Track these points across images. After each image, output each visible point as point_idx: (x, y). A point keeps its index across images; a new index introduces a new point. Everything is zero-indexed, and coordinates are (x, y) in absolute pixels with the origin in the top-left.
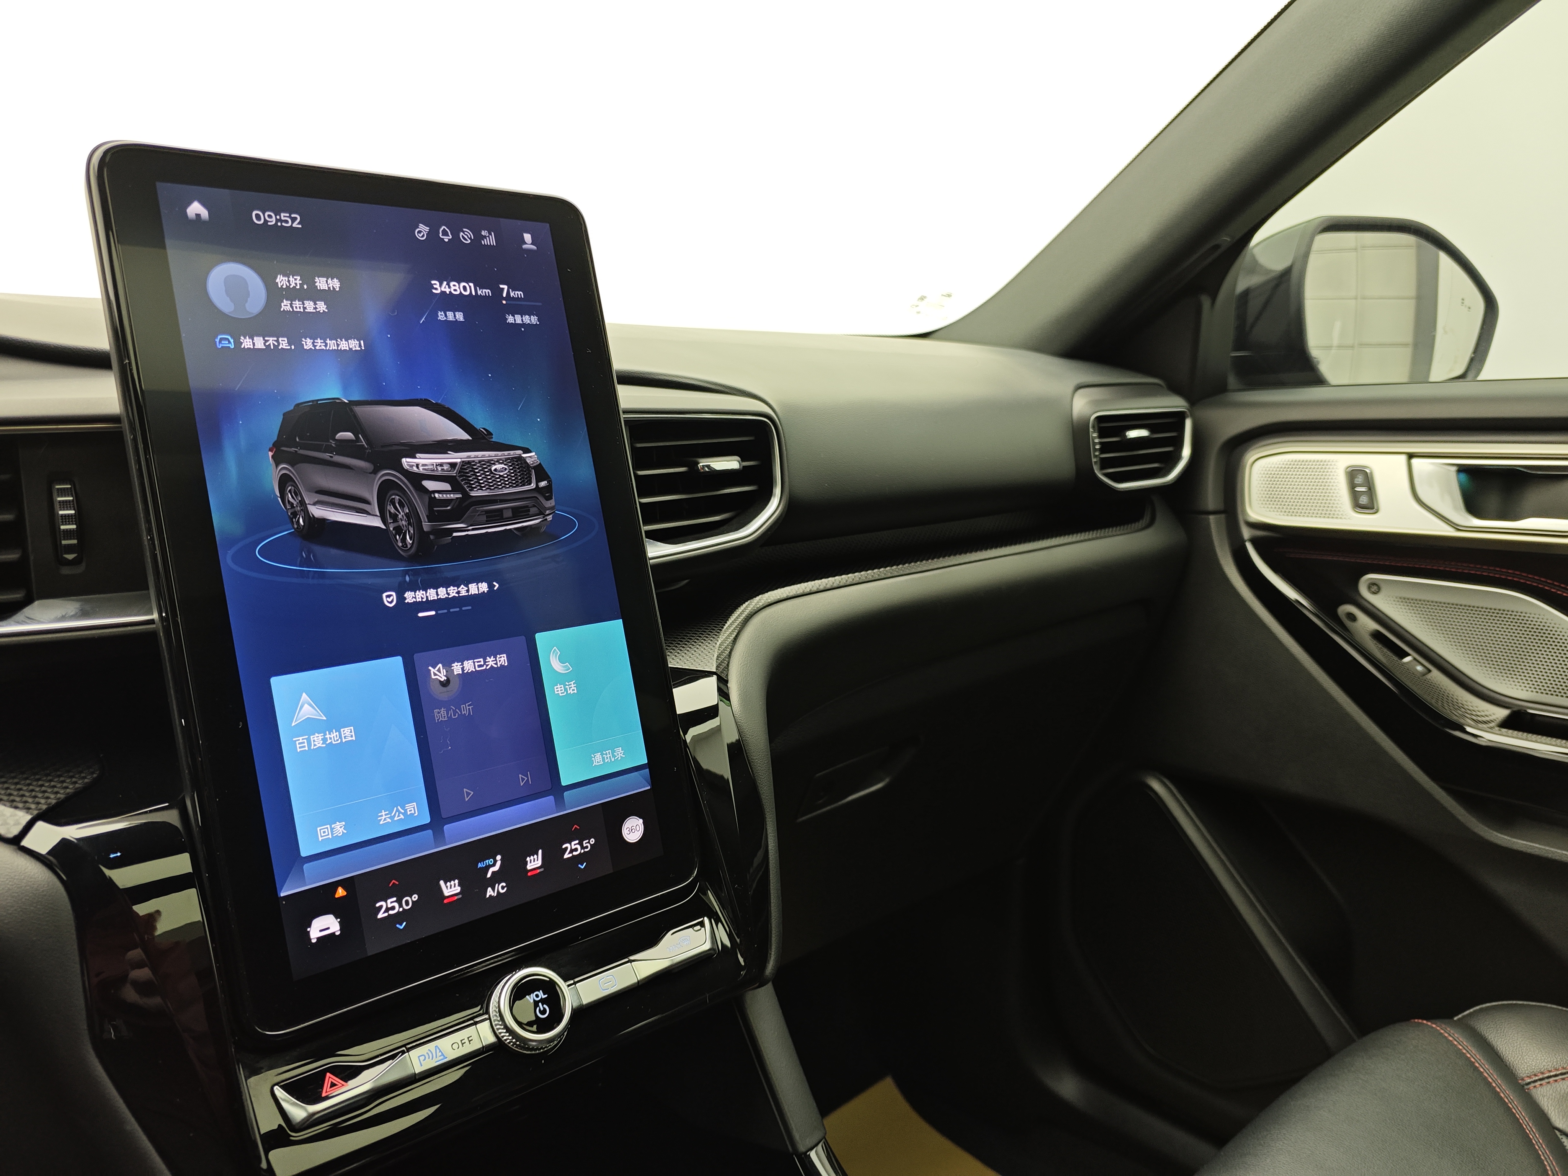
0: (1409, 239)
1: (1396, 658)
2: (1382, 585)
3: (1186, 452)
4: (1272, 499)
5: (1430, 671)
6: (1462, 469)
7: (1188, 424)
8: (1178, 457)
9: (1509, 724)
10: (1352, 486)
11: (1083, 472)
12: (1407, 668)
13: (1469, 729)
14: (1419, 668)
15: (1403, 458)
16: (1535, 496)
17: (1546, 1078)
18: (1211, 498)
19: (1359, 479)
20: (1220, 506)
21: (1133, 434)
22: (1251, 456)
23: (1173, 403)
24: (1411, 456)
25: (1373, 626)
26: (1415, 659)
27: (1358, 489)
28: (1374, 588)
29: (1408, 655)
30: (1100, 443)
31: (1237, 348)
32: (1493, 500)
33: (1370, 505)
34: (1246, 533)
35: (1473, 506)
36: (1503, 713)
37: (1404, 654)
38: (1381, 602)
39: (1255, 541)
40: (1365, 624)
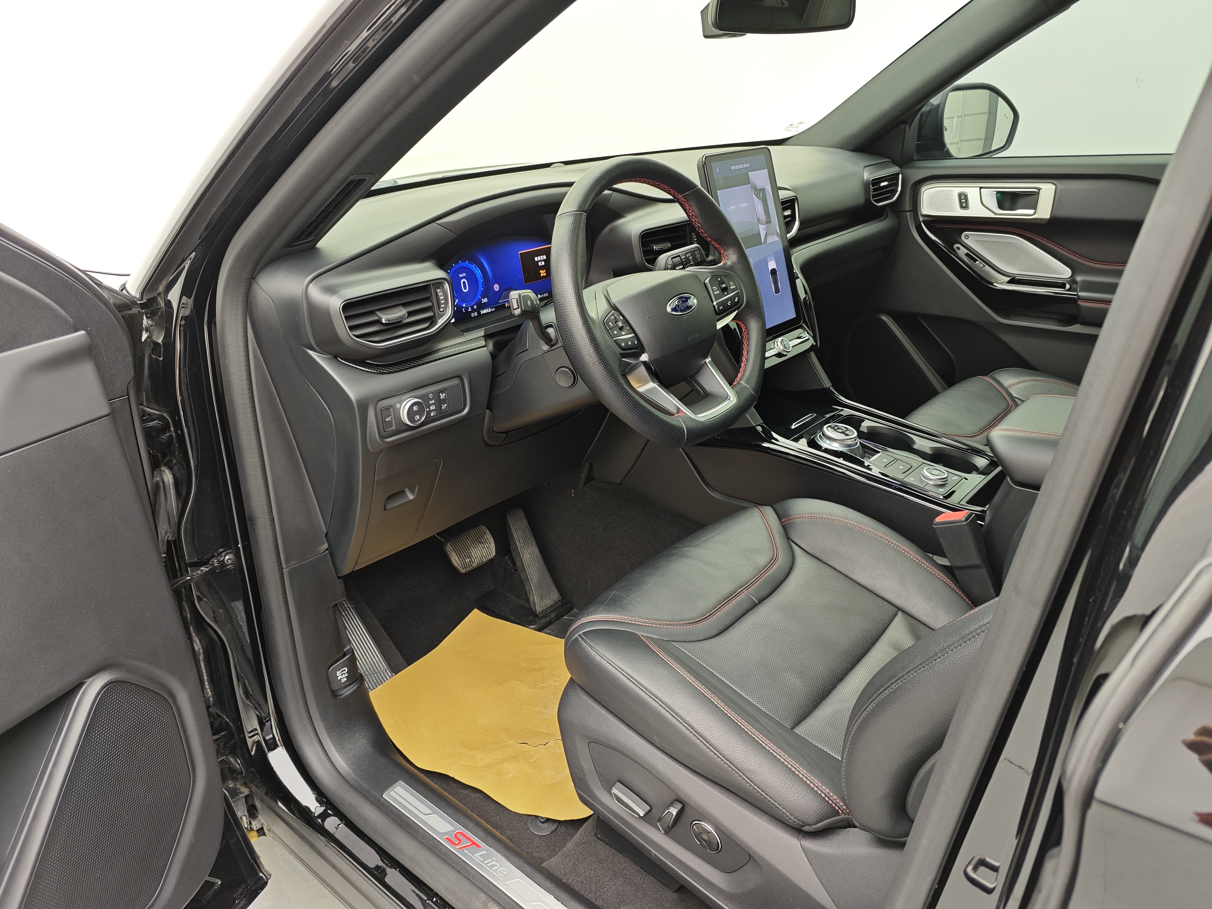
0: (987, 92)
1: (973, 262)
2: (969, 235)
3: (899, 189)
4: (931, 205)
5: (985, 266)
6: (998, 192)
7: (900, 176)
8: (897, 191)
9: (1009, 282)
10: (960, 200)
11: (868, 202)
12: (976, 266)
13: (994, 284)
14: (981, 265)
15: (979, 188)
16: (1021, 201)
17: (1012, 385)
18: (908, 206)
19: (963, 197)
20: (911, 209)
21: (882, 184)
22: (923, 189)
23: (895, 169)
24: (981, 188)
25: (966, 251)
26: (980, 262)
27: (962, 201)
28: (967, 237)
29: (977, 261)
30: (873, 189)
31: (918, 141)
32: (1007, 203)
33: (966, 207)
34: (921, 219)
35: (1001, 206)
36: (1008, 279)
37: (976, 261)
38: (968, 242)
39: (924, 222)
40: (962, 251)
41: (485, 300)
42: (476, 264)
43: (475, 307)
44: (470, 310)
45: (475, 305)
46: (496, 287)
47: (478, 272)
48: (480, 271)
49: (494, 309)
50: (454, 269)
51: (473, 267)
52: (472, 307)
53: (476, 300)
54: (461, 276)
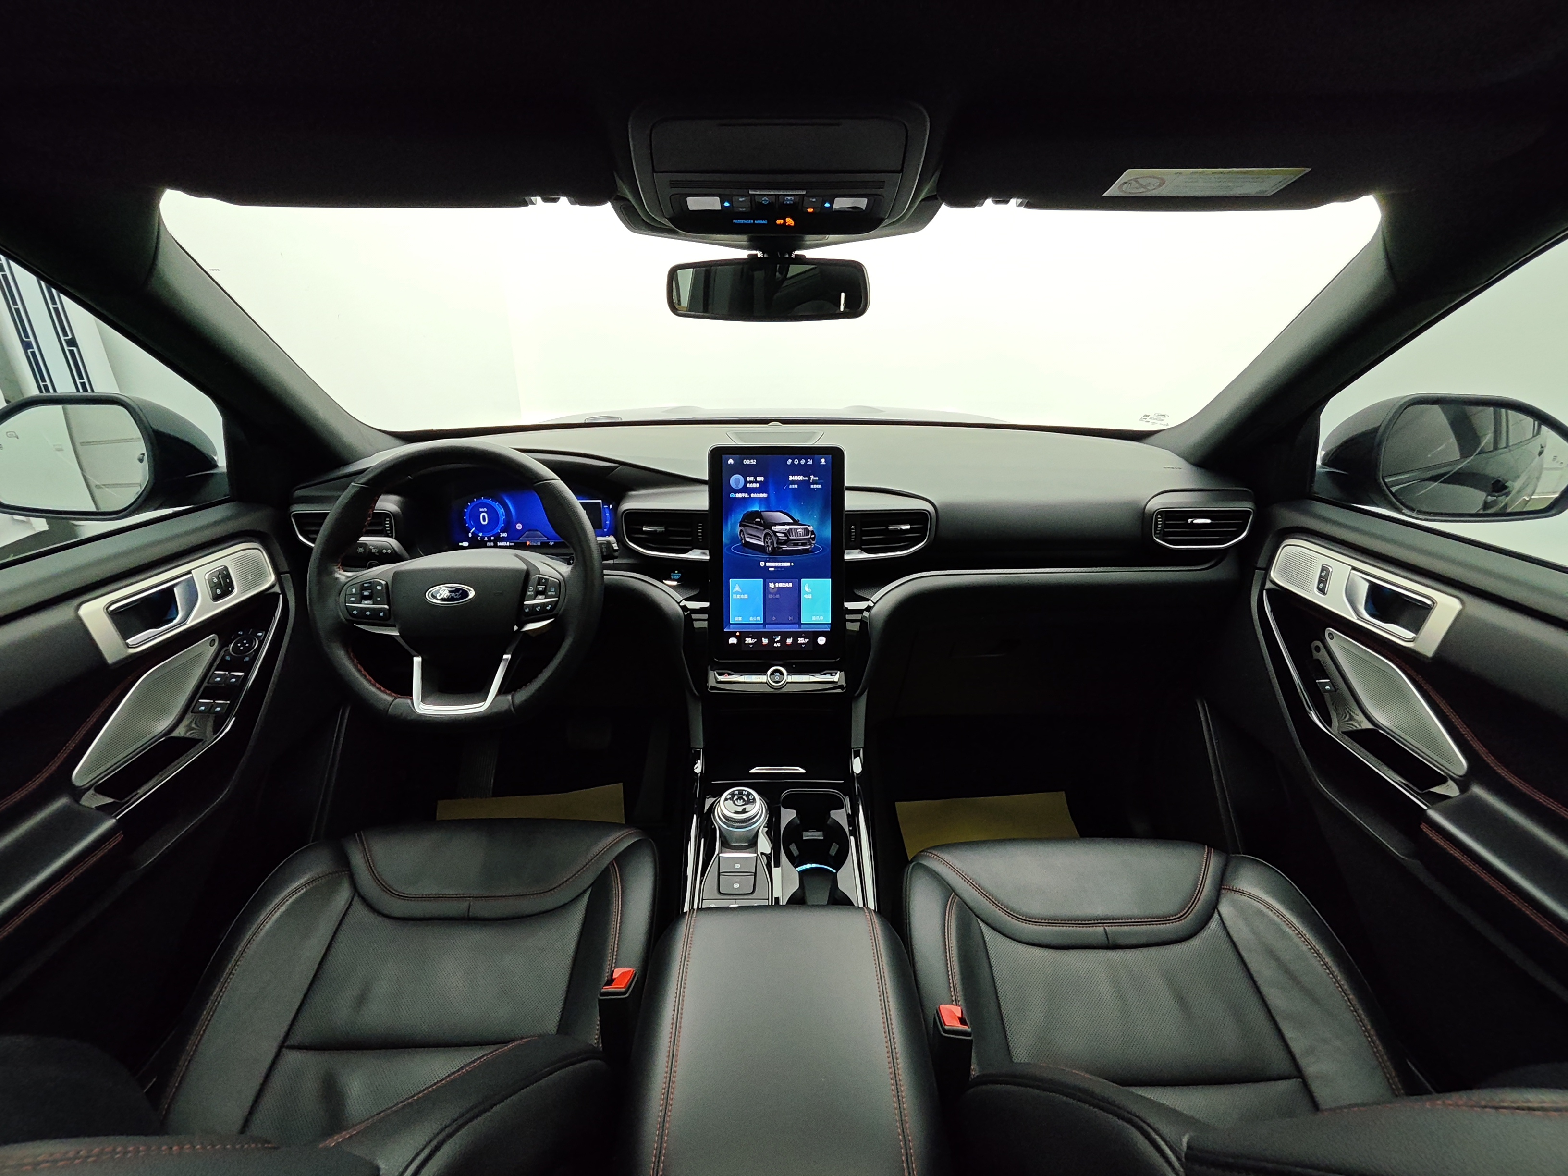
2: (1332, 633)
3: (1245, 533)
4: (1285, 569)
6: (1370, 581)
7: (1252, 516)
8: (1238, 535)
10: (1321, 577)
11: (1147, 539)
15: (1347, 565)
18: (1260, 560)
19: (1325, 573)
21: (1196, 521)
22: (1285, 543)
24: (1352, 568)
25: (1327, 657)
26: (1332, 682)
27: (1322, 579)
28: (1330, 635)
29: (1329, 678)
30: (1164, 524)
33: (1323, 590)
34: (1268, 585)
36: (1367, 727)
38: (1332, 644)
39: (1269, 591)
40: (1323, 654)
41: (505, 535)
42: (499, 503)
43: (492, 538)
44: (486, 539)
45: (492, 536)
46: (519, 527)
47: (501, 511)
48: (502, 509)
49: (513, 544)
50: (474, 504)
51: (496, 505)
52: (489, 538)
53: (495, 532)
54: (481, 510)
